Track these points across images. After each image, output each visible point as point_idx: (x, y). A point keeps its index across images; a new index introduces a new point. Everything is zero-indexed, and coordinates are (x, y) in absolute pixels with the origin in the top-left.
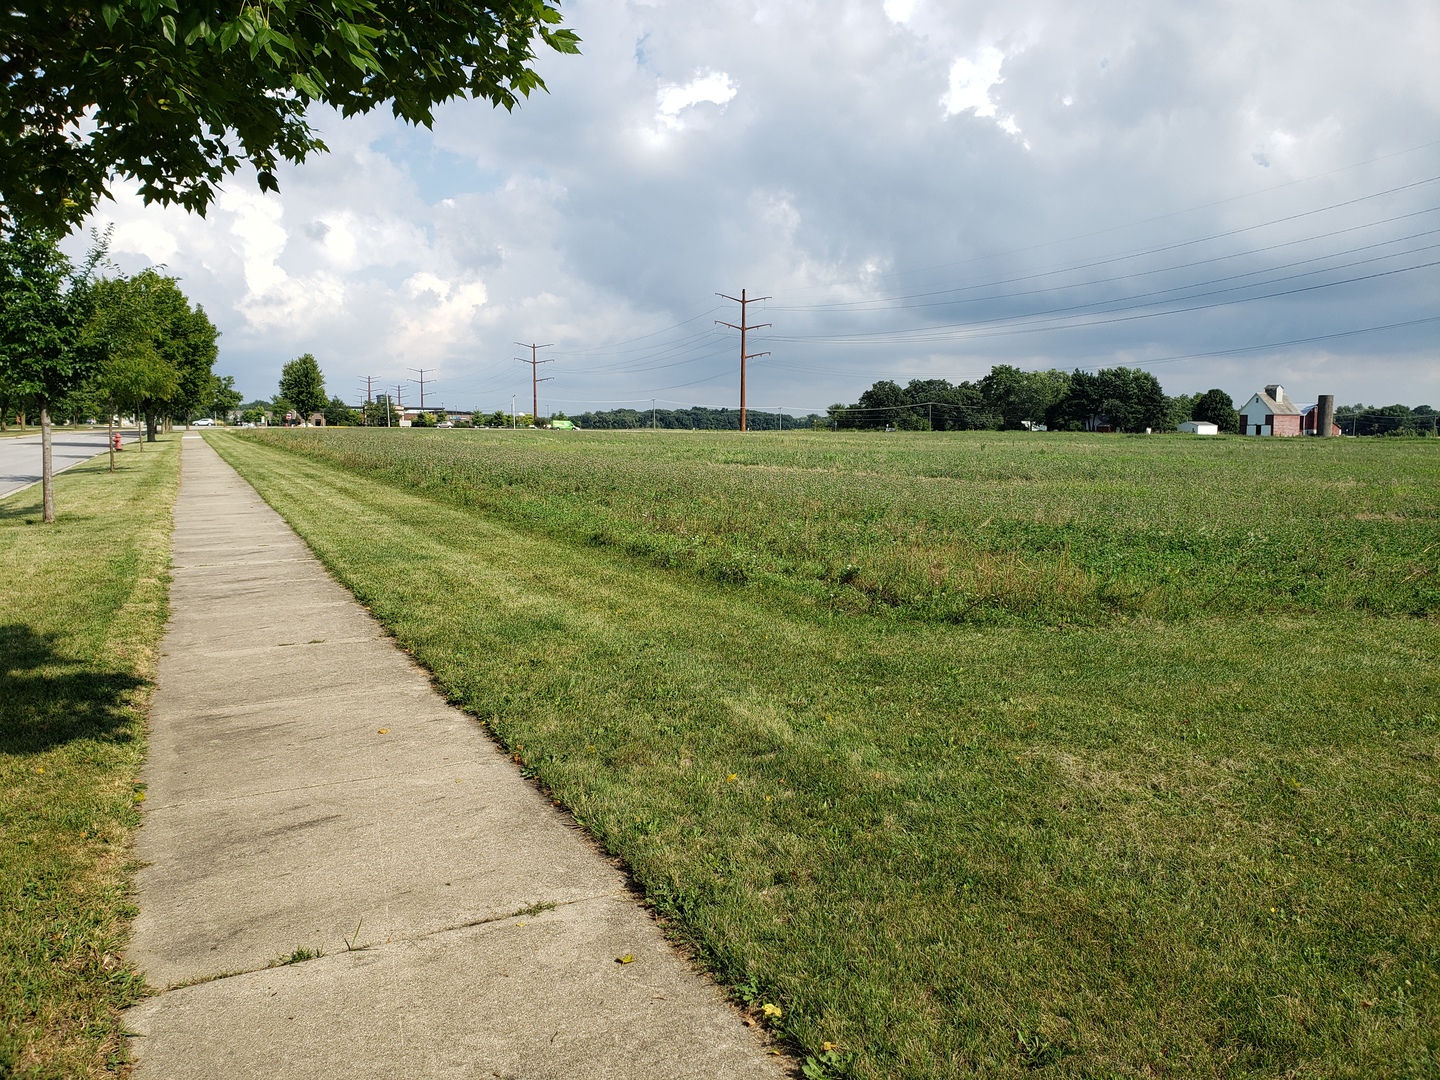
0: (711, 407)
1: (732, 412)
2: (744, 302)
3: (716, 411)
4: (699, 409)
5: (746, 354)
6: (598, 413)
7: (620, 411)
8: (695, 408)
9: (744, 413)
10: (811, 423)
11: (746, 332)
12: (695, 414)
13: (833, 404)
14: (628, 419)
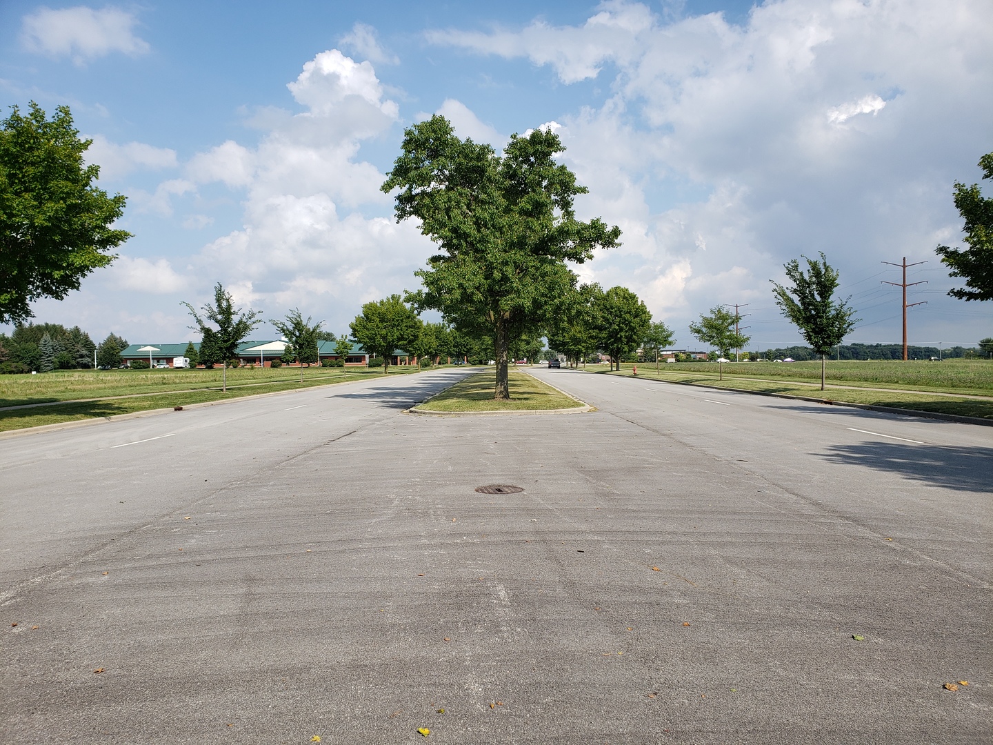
0: (867, 343)
1: (885, 346)
2: (904, 266)
3: (871, 346)
4: (857, 345)
5: (907, 303)
6: (777, 350)
7: (794, 348)
8: (854, 344)
9: (906, 347)
10: (957, 353)
11: (907, 288)
12: (854, 348)
13: (984, 338)
14: (802, 353)
